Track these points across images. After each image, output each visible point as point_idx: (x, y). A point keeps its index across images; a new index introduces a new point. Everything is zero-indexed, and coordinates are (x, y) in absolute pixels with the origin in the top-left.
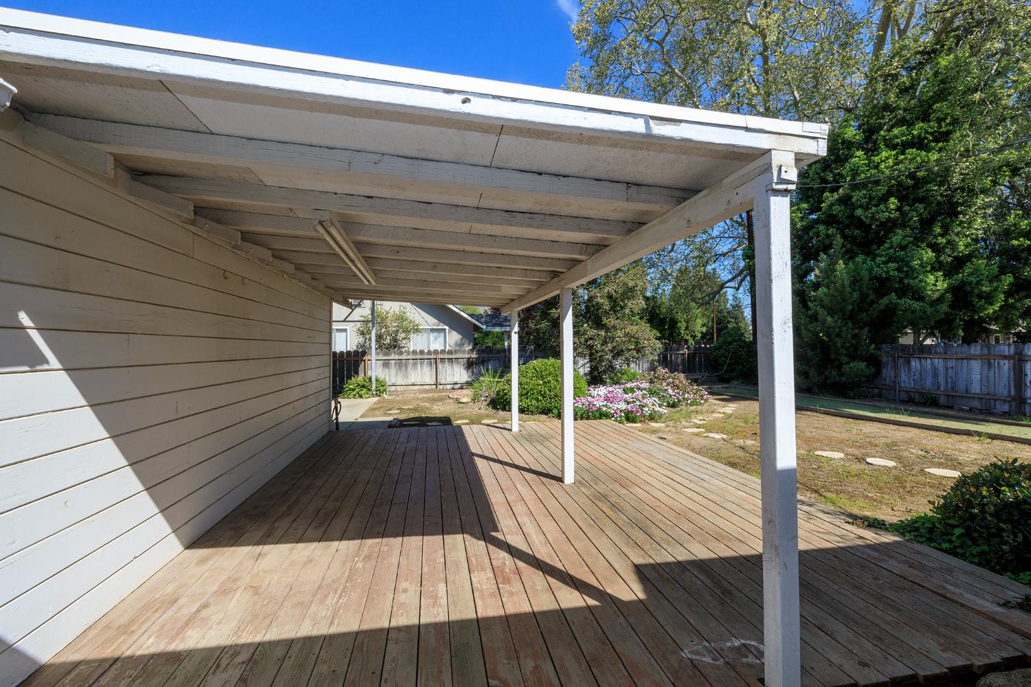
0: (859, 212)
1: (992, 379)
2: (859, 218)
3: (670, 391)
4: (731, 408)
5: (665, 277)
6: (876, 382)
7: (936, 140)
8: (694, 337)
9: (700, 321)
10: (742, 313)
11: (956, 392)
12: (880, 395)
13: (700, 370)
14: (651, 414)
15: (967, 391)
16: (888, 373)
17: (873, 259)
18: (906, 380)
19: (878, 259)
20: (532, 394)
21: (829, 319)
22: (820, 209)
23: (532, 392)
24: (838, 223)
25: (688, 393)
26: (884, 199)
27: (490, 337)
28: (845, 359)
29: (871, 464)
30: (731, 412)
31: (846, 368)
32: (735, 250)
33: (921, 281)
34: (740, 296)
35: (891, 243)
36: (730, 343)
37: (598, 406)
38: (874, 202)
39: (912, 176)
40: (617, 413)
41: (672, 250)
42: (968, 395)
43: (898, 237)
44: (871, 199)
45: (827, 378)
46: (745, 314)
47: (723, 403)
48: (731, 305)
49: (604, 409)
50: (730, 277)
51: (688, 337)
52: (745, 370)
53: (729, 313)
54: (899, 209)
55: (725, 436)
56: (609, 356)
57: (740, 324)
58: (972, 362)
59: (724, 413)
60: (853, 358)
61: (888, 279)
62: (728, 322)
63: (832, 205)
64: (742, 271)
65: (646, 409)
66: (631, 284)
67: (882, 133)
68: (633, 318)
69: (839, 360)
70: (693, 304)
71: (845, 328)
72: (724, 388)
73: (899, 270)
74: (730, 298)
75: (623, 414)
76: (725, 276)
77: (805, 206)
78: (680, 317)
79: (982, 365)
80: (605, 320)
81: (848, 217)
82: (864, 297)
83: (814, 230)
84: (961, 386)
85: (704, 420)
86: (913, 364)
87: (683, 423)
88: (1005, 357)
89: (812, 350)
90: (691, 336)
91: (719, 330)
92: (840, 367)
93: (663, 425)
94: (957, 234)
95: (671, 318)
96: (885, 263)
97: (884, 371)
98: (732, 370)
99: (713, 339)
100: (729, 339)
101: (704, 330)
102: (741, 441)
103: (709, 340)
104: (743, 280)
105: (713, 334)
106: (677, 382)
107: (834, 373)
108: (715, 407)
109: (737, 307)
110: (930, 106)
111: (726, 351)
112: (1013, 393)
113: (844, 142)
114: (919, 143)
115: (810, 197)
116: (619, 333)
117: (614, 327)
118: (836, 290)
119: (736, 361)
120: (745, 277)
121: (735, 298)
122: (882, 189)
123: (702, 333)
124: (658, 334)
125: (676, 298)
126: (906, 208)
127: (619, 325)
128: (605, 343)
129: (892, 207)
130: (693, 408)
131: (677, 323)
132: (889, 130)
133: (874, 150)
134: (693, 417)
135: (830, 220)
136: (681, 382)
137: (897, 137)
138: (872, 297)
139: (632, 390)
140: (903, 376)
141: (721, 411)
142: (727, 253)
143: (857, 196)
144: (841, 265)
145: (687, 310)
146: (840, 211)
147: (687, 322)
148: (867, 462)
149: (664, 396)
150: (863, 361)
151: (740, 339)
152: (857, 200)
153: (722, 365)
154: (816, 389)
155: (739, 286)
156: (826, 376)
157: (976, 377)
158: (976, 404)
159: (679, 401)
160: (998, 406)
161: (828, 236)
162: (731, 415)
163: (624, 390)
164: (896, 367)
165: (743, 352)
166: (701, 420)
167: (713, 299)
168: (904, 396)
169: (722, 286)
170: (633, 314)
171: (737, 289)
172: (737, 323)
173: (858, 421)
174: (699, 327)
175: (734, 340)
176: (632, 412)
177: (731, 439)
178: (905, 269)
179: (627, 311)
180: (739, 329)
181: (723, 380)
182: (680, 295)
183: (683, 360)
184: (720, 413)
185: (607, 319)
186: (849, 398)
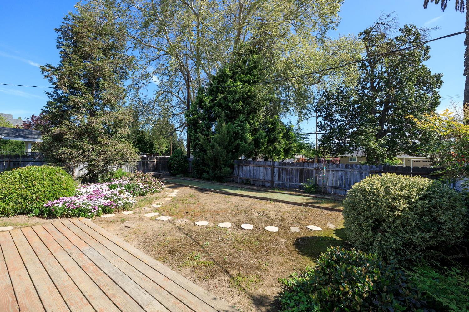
0: (230, 104)
1: (266, 174)
2: (230, 107)
3: (141, 186)
4: (175, 193)
5: (148, 121)
6: (232, 175)
7: (253, 83)
8: (162, 152)
9: (165, 145)
10: (183, 143)
11: (256, 179)
12: (233, 181)
13: (162, 170)
14: (124, 205)
15: (259, 179)
16: (236, 171)
17: (233, 125)
18: (241, 175)
19: (235, 124)
20: (11, 198)
21: (219, 148)
22: (216, 100)
23: (11, 196)
24: (222, 107)
25: (153, 185)
26: (238, 101)
27: (8, 145)
28: (223, 166)
29: (244, 229)
30: (175, 195)
31: (223, 170)
32: (181, 113)
33: (246, 136)
34: (182, 135)
35: (239, 119)
36: (177, 157)
37: (78, 204)
38: (235, 101)
39: (246, 94)
40: (94, 209)
41: (153, 109)
42: (259, 180)
43: (242, 117)
44: (234, 99)
45: (216, 174)
46: (184, 143)
47: (172, 189)
48: (179, 139)
49: (84, 206)
50: (179, 126)
51: (159, 152)
52: (183, 170)
53: (177, 142)
54: (242, 106)
55: (170, 218)
56: (102, 164)
57: (182, 148)
58: (261, 167)
59: (171, 197)
60: (225, 165)
61: (238, 133)
62: (177, 146)
63: (220, 99)
64: (184, 124)
65: (120, 202)
66: (121, 118)
67: (238, 75)
68: (121, 140)
69: (220, 166)
70: (161, 136)
71: (224, 153)
72: (173, 179)
73: (241, 130)
74: (178, 136)
75: (100, 209)
76: (177, 125)
77: (210, 97)
78: (156, 142)
79: (264, 169)
80: (100, 139)
81: (226, 105)
82: (230, 139)
83: (214, 109)
84: (257, 177)
85: (160, 204)
86: (244, 168)
87: (146, 208)
88: (270, 166)
89: (211, 161)
90: (161, 152)
91: (173, 150)
92: (221, 169)
93: (131, 212)
94: (255, 120)
95: (150, 142)
96: (237, 126)
97: (235, 170)
98: (177, 170)
99: (170, 153)
100: (177, 155)
101: (167, 149)
102: (180, 221)
103: (169, 154)
104: (184, 128)
105: (170, 151)
106: (147, 179)
107: (219, 172)
108: (167, 193)
109: (181, 140)
110: (252, 70)
111: (175, 161)
112: (271, 179)
113: (225, 74)
114: (248, 82)
115: (213, 94)
116: (111, 149)
117: (107, 144)
118: (222, 135)
119: (179, 165)
120: (185, 127)
121: (180, 136)
122: (237, 96)
123: (166, 150)
124: (138, 151)
125: (154, 132)
126: (245, 106)
127: (111, 143)
128: (98, 155)
129: (240, 104)
130: (154, 195)
131: (153, 145)
132: (240, 74)
133: (235, 80)
134: (153, 202)
135: (220, 105)
136: (149, 179)
137: (242, 78)
138: (233, 140)
139: (115, 187)
140: (240, 172)
141: (170, 195)
142: (178, 114)
143: (230, 97)
144: (224, 125)
145: (158, 138)
146: (223, 102)
147: (159, 145)
148: (242, 228)
149: (136, 189)
150: (229, 167)
151: (182, 155)
152: (229, 99)
153: (172, 167)
154: (211, 179)
155: (182, 130)
156: (215, 173)
157: (261, 173)
158: (261, 183)
159: (146, 191)
160: (267, 184)
161: (218, 112)
162: (175, 198)
163: (109, 186)
164: (238, 169)
165: (183, 161)
166: (157, 204)
167: (171, 135)
168: (240, 181)
169: (175, 130)
170: (123, 137)
171: (182, 132)
172: (180, 147)
173: (229, 196)
174: (164, 147)
175: (179, 155)
176: (108, 206)
177: (174, 219)
178: (243, 130)
179: (118, 135)
180: (181, 149)
181: (173, 175)
182: (155, 131)
183: (153, 165)
184: (169, 197)
185: (101, 138)
186: (223, 182)
